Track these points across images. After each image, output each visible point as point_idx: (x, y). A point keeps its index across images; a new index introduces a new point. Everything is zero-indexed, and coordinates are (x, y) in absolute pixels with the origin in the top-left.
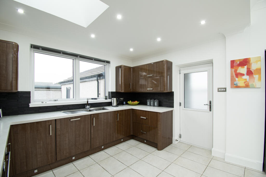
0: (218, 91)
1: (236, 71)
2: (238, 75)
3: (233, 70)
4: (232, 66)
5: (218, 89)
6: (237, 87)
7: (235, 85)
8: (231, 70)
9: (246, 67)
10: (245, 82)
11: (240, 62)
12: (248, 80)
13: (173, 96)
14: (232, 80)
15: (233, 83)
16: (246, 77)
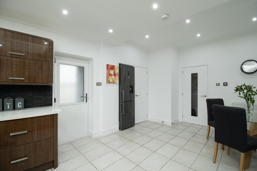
0: (97, 85)
1: (109, 72)
2: (110, 75)
3: (108, 71)
4: (107, 69)
5: (97, 83)
6: (110, 83)
7: (108, 82)
8: (107, 70)
9: (113, 70)
10: (113, 80)
11: (111, 67)
12: (114, 79)
13: (52, 90)
14: (107, 78)
15: (108, 80)
16: (113, 77)
